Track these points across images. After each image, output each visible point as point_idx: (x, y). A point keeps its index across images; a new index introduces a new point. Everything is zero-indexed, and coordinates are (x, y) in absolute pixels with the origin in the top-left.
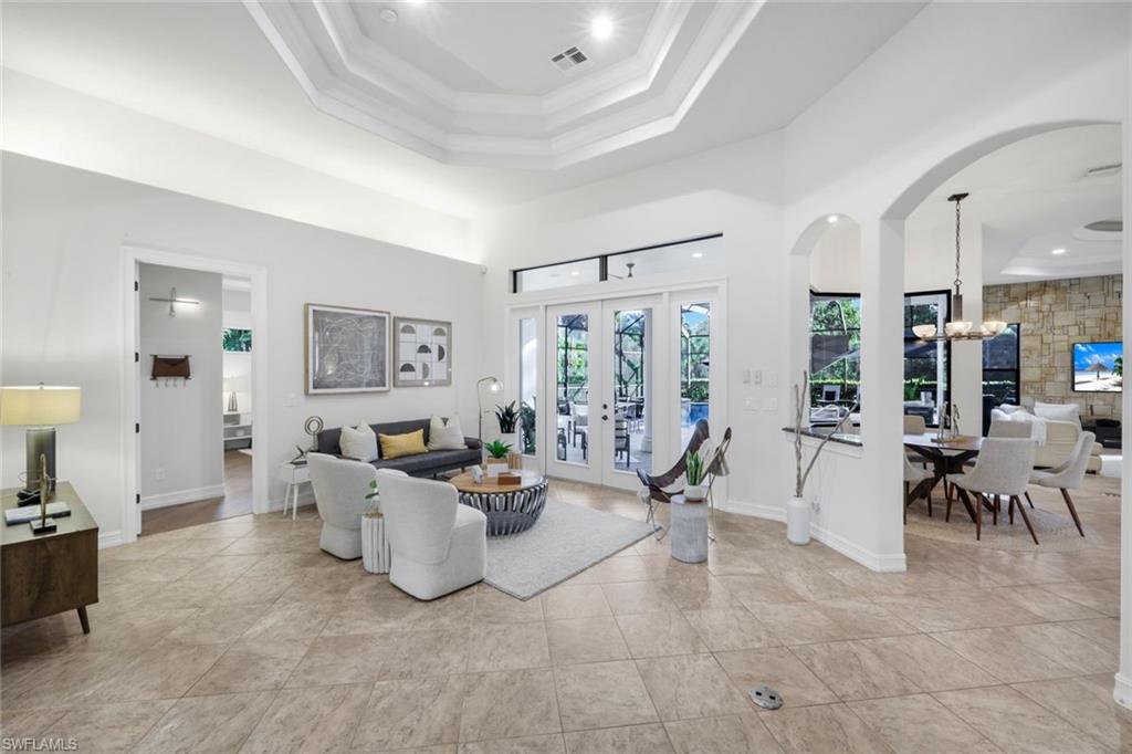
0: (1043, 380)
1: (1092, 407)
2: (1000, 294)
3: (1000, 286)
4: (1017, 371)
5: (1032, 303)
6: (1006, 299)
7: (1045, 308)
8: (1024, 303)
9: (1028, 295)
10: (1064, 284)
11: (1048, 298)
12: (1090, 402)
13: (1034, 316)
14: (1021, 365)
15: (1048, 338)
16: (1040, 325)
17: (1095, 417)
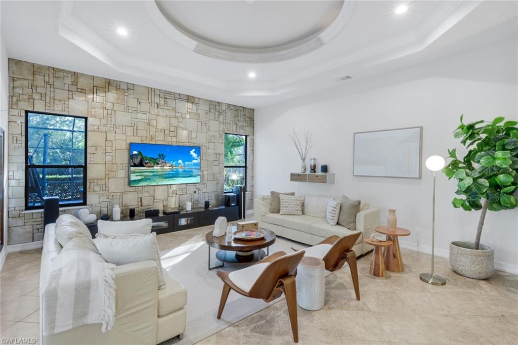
0: (107, 177)
1: (141, 198)
2: (68, 81)
3: (69, 72)
4: (85, 167)
5: (98, 98)
6: (74, 88)
7: (109, 106)
8: (91, 96)
9: (95, 89)
10: (124, 87)
11: (112, 96)
12: (140, 195)
13: (100, 112)
14: (88, 162)
15: (111, 137)
16: (104, 121)
17: (143, 208)
